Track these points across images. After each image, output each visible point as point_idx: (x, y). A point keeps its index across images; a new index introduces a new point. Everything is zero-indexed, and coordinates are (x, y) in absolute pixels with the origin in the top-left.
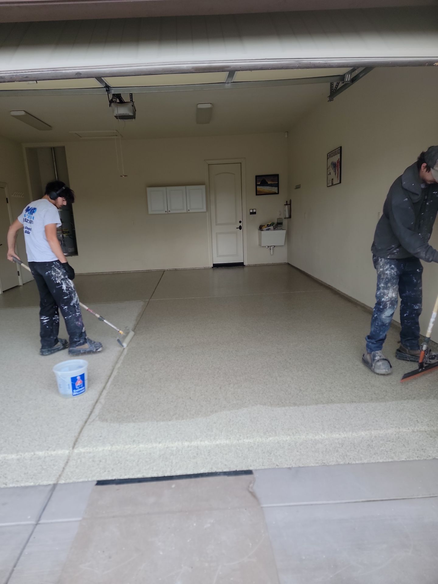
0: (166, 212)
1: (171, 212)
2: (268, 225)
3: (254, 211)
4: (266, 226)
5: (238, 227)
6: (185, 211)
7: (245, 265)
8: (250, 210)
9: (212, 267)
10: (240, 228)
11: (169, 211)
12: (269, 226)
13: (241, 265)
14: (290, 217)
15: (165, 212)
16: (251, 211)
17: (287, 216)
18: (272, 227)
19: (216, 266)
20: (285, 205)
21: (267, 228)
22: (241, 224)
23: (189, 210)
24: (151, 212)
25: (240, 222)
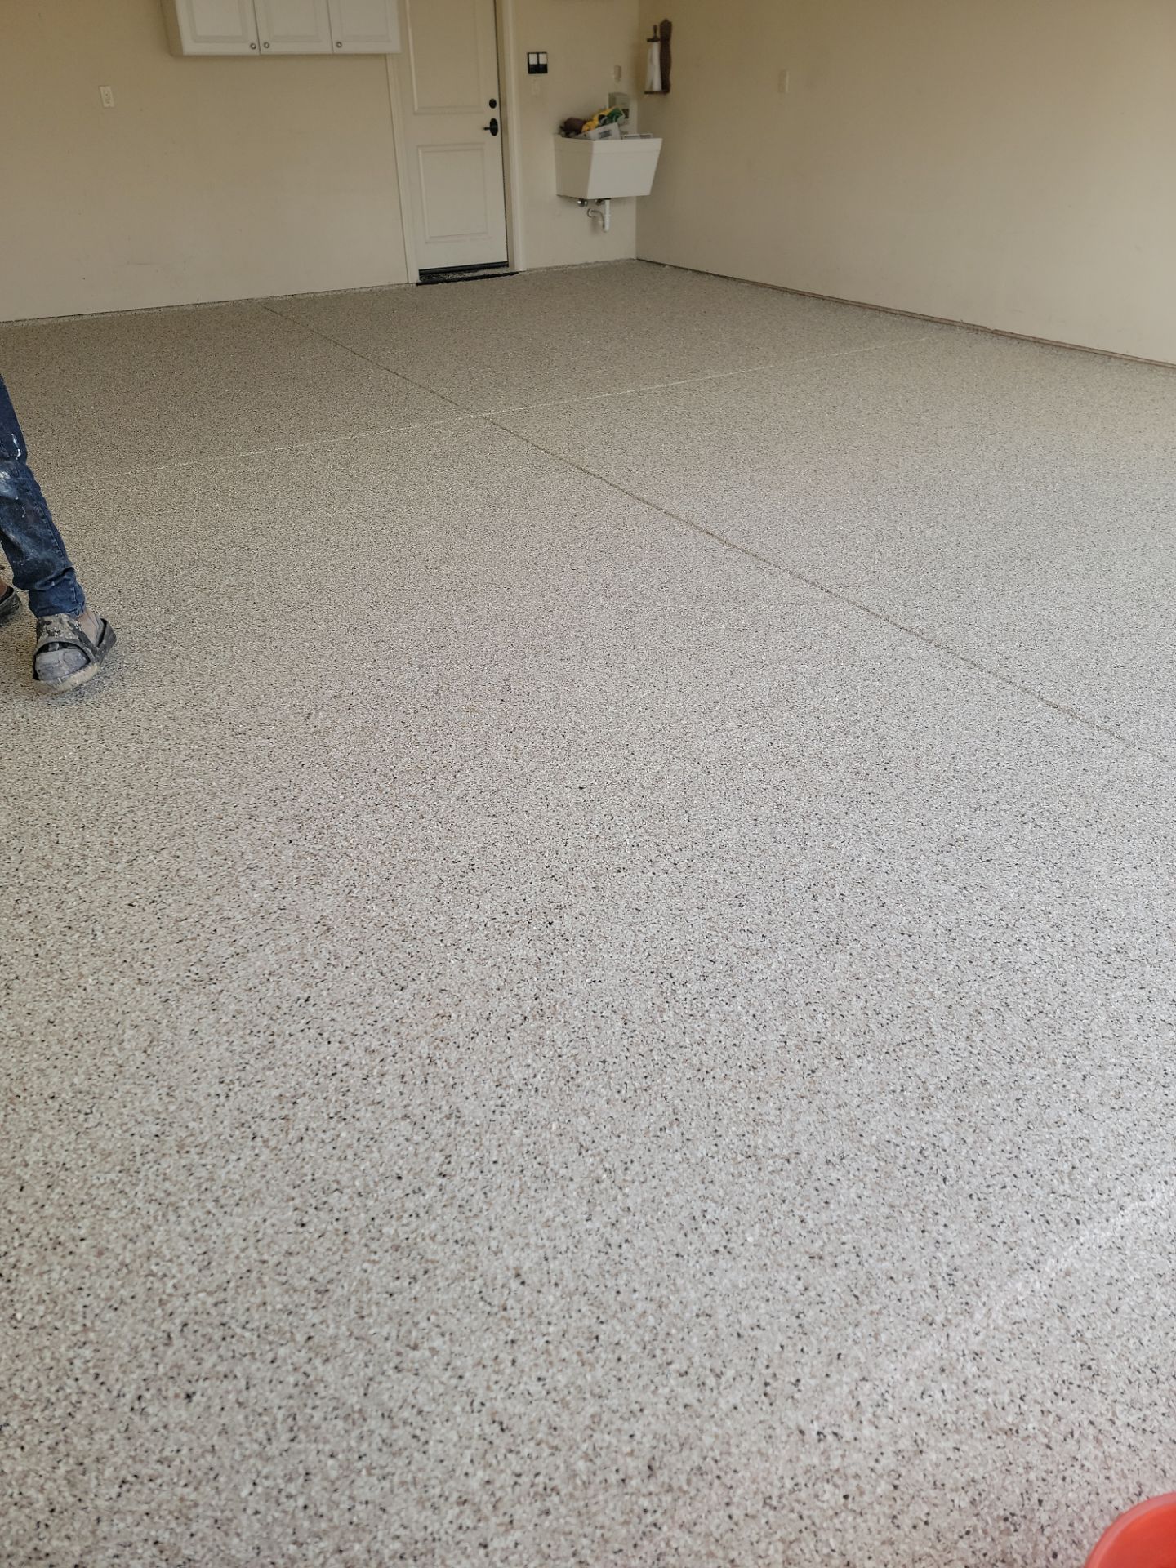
0: (253, 46)
1: (275, 49)
2: (601, 117)
3: (542, 61)
4: (597, 122)
5: (487, 124)
6: (325, 47)
7: (518, 273)
8: (528, 56)
9: (418, 284)
10: (493, 127)
11: (267, 45)
12: (604, 123)
14: (666, 86)
15: (247, 50)
16: (533, 61)
17: (657, 86)
18: (613, 127)
19: (430, 277)
20: (649, 40)
21: (602, 129)
22: (495, 113)
23: (339, 44)
24: (190, 47)
25: (493, 104)
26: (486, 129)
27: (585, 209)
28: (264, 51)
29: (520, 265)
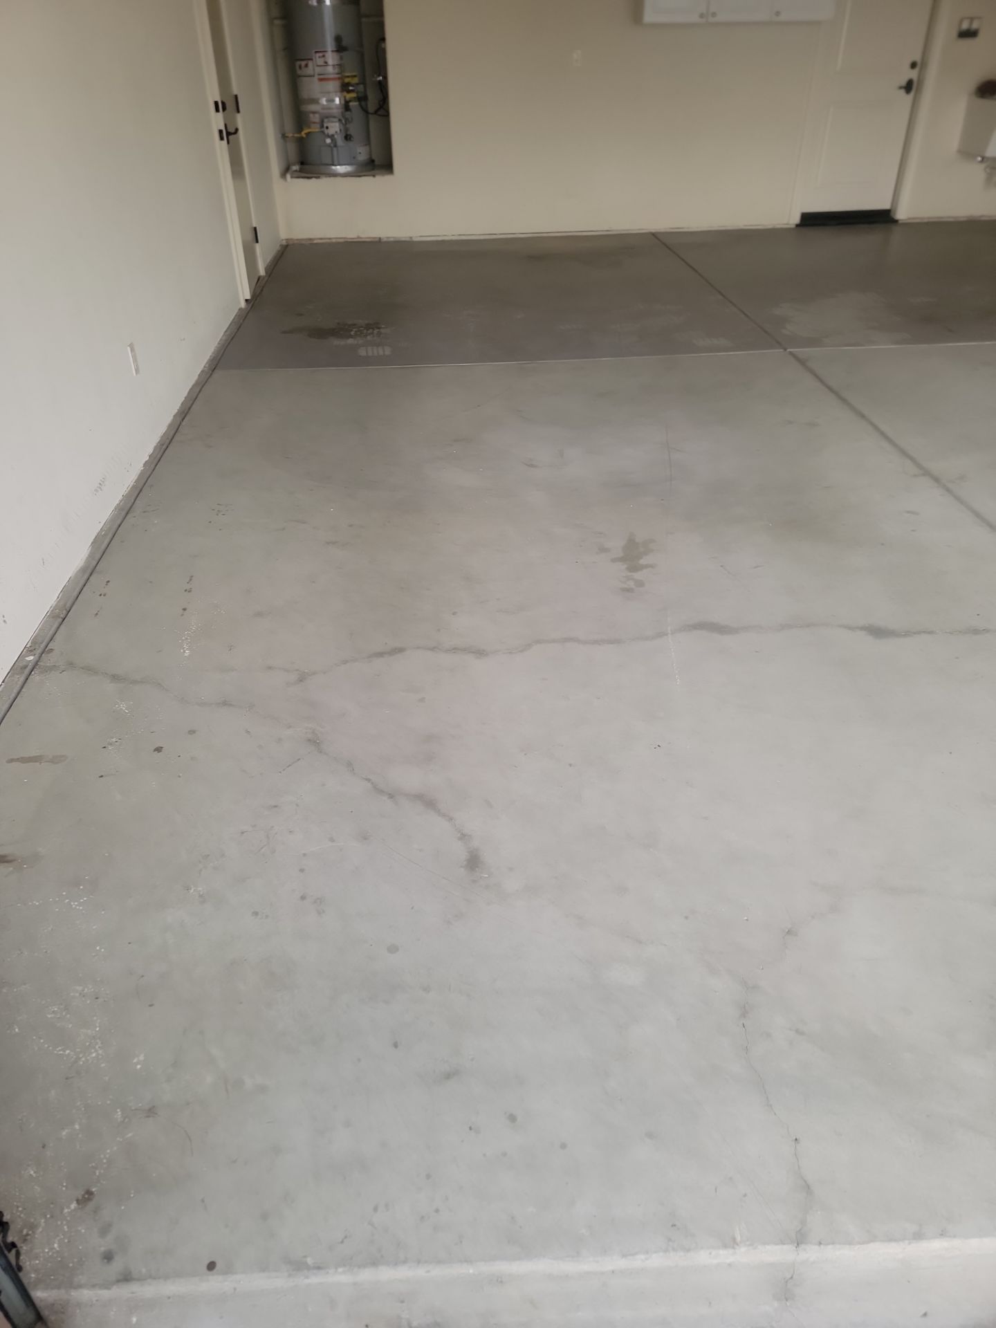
0: (702, 16)
1: (721, 18)
3: (975, 26)
5: (904, 83)
6: (765, 15)
7: (896, 221)
8: (961, 21)
9: (797, 226)
10: (909, 87)
11: (714, 14)
13: (880, 219)
15: (697, 19)
16: (965, 26)
19: (811, 221)
22: (913, 74)
23: (778, 14)
24: (649, 17)
25: (913, 65)
26: (901, 88)
27: (983, 166)
28: (711, 20)
29: (901, 214)
